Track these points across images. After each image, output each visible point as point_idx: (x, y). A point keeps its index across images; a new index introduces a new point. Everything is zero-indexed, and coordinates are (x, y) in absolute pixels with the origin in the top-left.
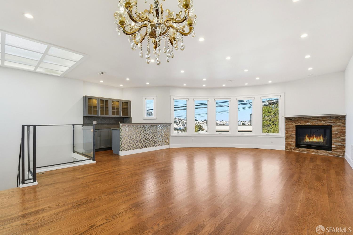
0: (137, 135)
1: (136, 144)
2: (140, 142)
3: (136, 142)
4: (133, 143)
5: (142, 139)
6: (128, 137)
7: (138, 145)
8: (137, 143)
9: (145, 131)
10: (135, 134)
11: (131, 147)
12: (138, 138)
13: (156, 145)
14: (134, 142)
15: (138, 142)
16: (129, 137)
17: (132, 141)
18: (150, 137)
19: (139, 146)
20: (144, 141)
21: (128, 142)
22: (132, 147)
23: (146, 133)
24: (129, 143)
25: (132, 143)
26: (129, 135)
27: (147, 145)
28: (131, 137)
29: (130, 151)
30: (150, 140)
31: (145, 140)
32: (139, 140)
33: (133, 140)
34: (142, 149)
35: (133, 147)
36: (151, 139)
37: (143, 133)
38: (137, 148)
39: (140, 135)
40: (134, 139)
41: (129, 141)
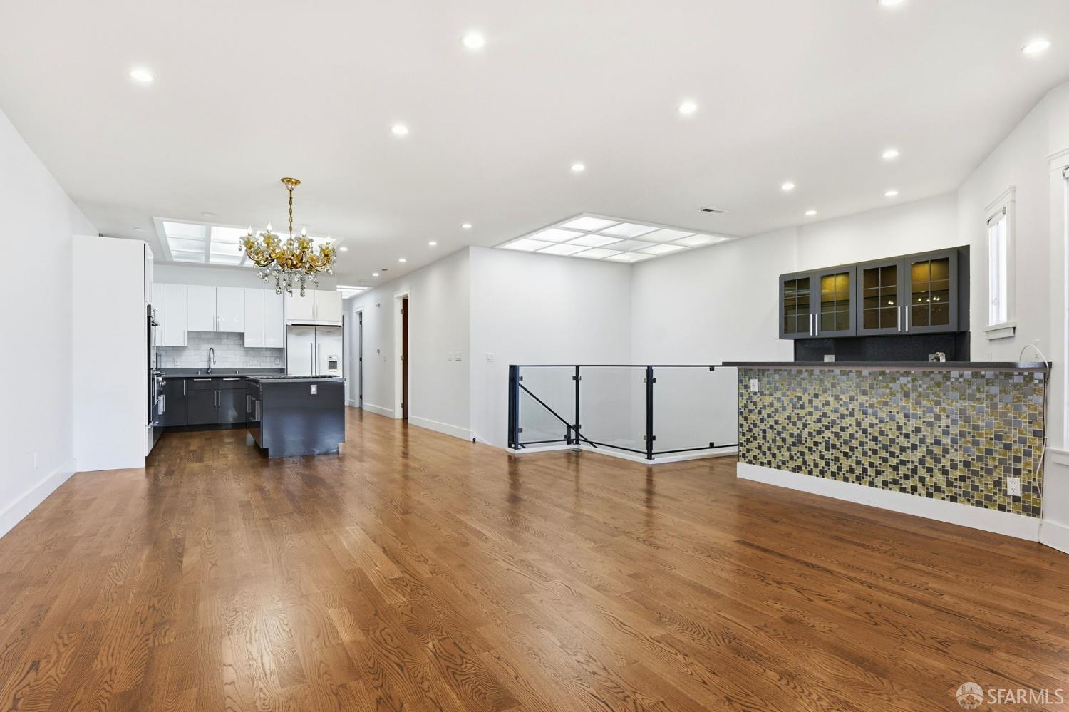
0: (796, 411)
1: (789, 449)
2: (810, 444)
3: (790, 441)
4: (779, 442)
5: (819, 432)
6: (760, 412)
7: (798, 455)
8: (794, 444)
9: (837, 398)
10: (789, 408)
11: (769, 457)
12: (800, 424)
13: (907, 484)
14: (784, 440)
15: (800, 442)
16: (764, 413)
17: (775, 432)
18: (865, 431)
19: (805, 463)
20: (827, 442)
21: (761, 434)
22: (774, 455)
23: (843, 410)
24: (764, 437)
25: (774, 441)
26: (764, 407)
27: (846, 468)
28: (769, 416)
29: (766, 468)
30: (867, 447)
31: (834, 441)
32: (805, 434)
33: (779, 428)
34: (820, 478)
35: (779, 457)
36: (872, 445)
37: (826, 409)
38: (797, 469)
39: (810, 414)
40: (784, 428)
41: (764, 431)
